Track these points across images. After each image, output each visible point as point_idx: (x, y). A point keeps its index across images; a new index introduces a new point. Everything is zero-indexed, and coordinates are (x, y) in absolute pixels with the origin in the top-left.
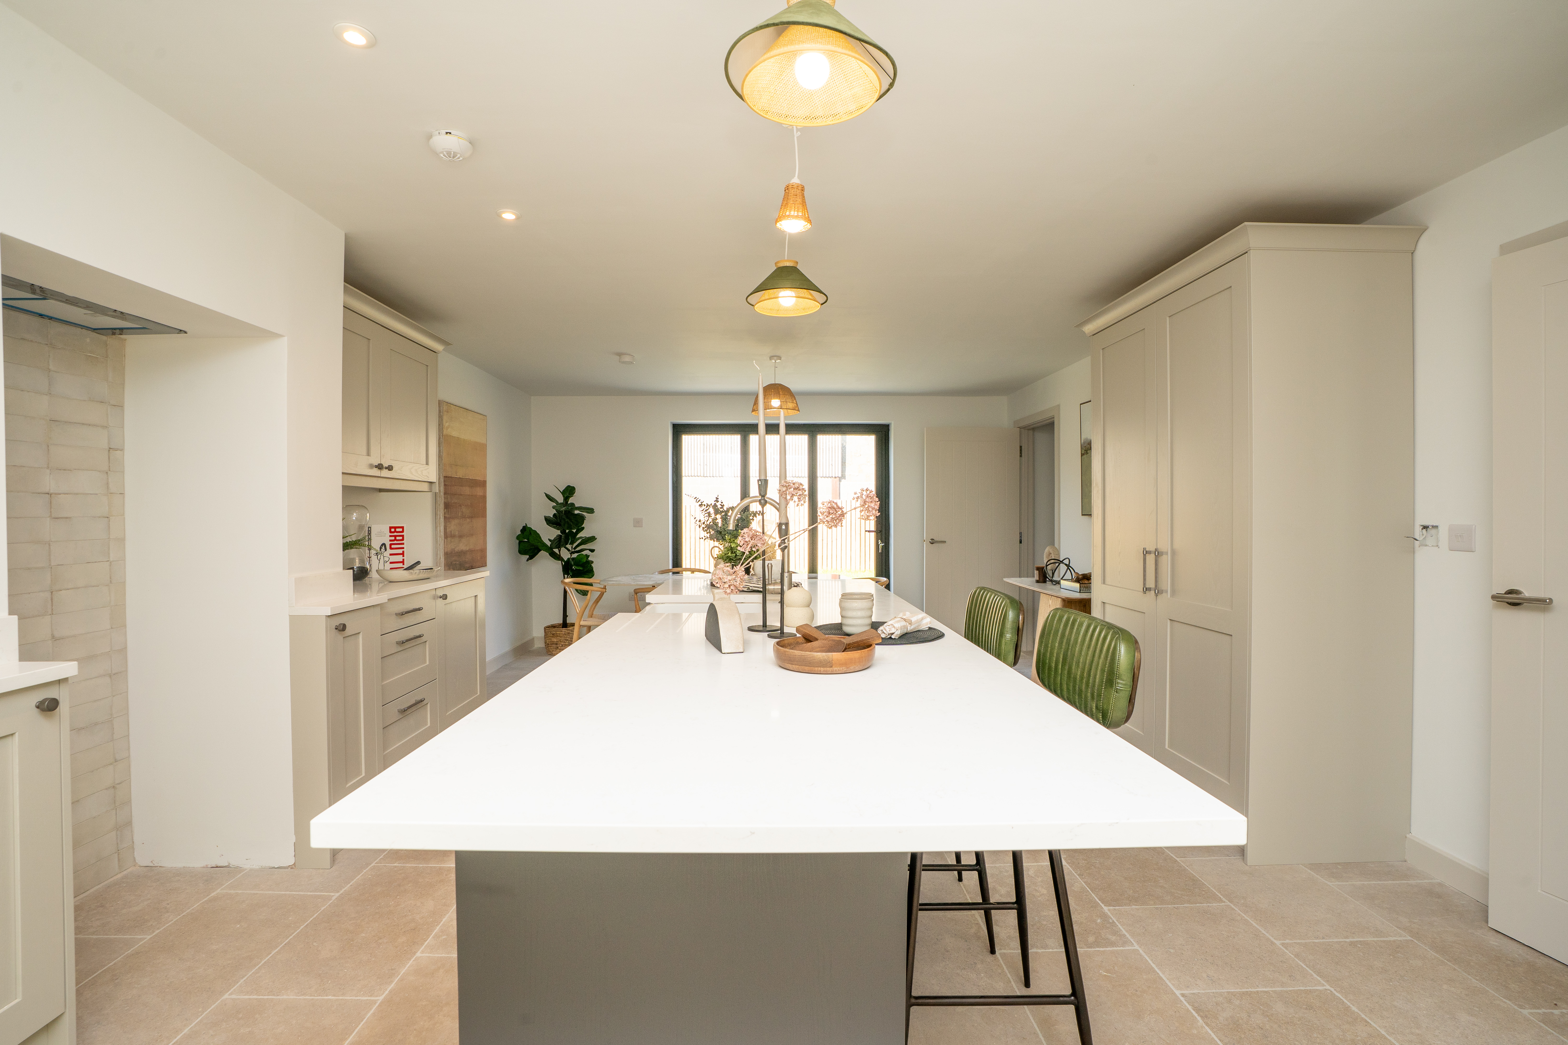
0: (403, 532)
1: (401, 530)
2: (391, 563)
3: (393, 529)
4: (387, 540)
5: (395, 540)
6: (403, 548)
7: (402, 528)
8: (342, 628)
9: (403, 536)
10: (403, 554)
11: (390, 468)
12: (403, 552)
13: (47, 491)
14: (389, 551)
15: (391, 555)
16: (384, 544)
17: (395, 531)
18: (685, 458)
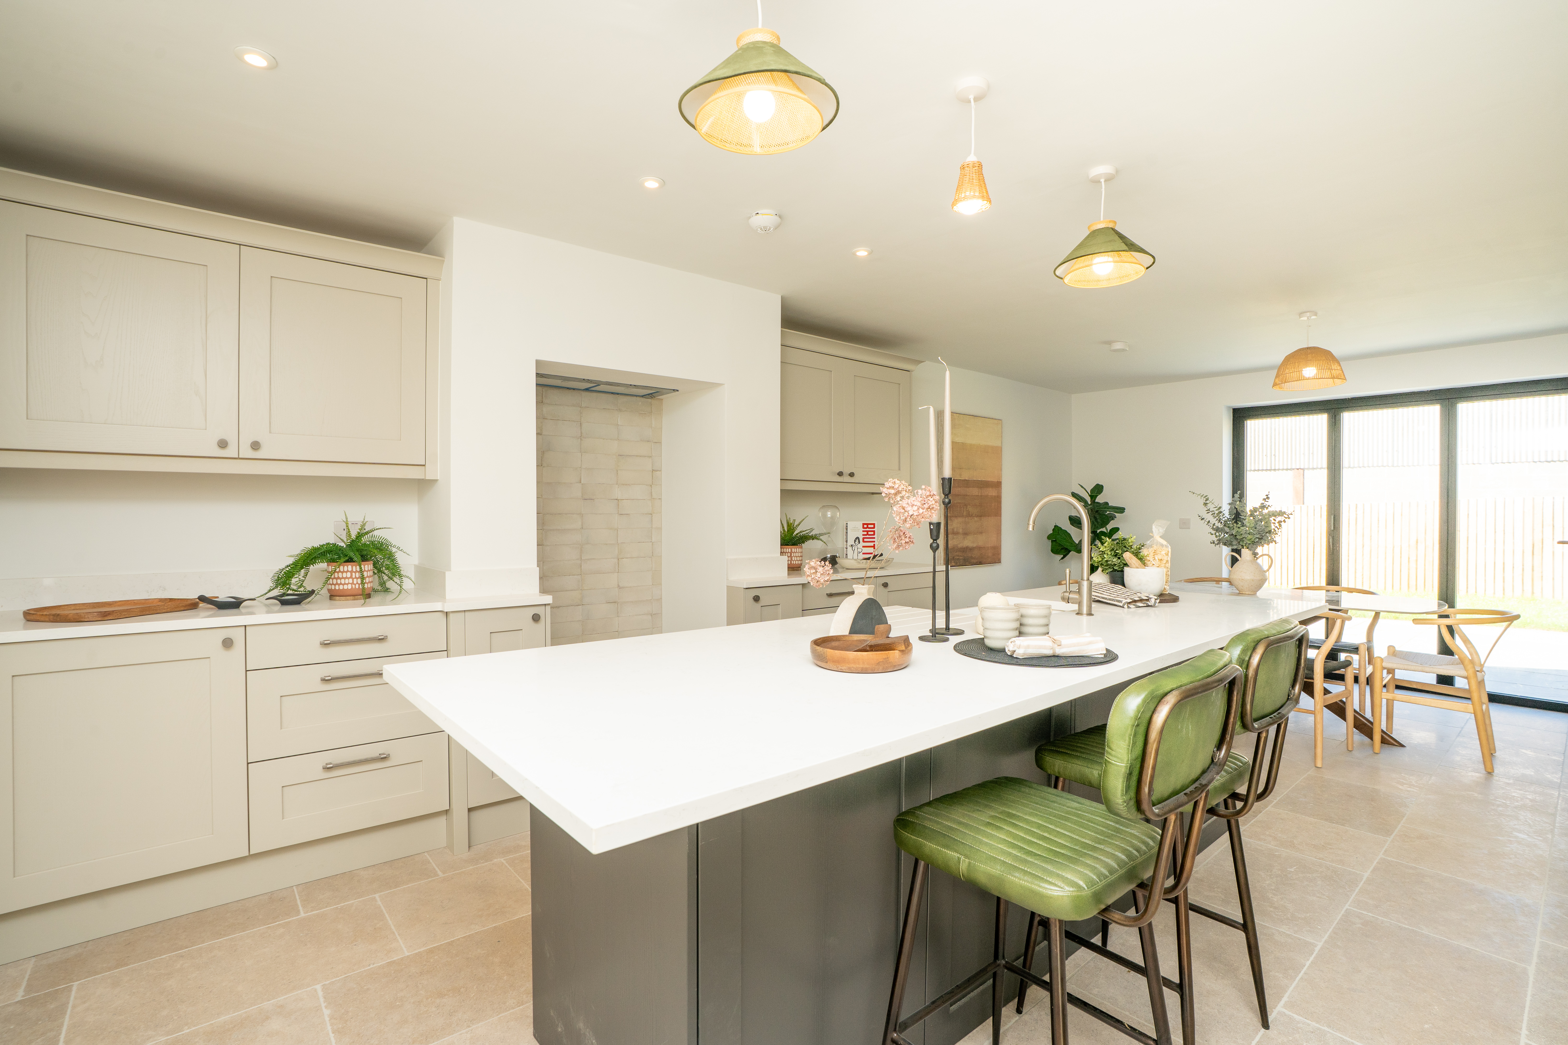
0: (874, 528)
1: (872, 526)
2: (863, 554)
3: (866, 526)
4: (860, 534)
5: (867, 534)
6: (874, 542)
7: (874, 524)
8: (756, 599)
9: (874, 531)
10: (874, 547)
11: (852, 475)
12: (874, 545)
13: (616, 498)
14: (862, 544)
15: (863, 547)
16: (858, 538)
17: (867, 527)
18: (1251, 448)
